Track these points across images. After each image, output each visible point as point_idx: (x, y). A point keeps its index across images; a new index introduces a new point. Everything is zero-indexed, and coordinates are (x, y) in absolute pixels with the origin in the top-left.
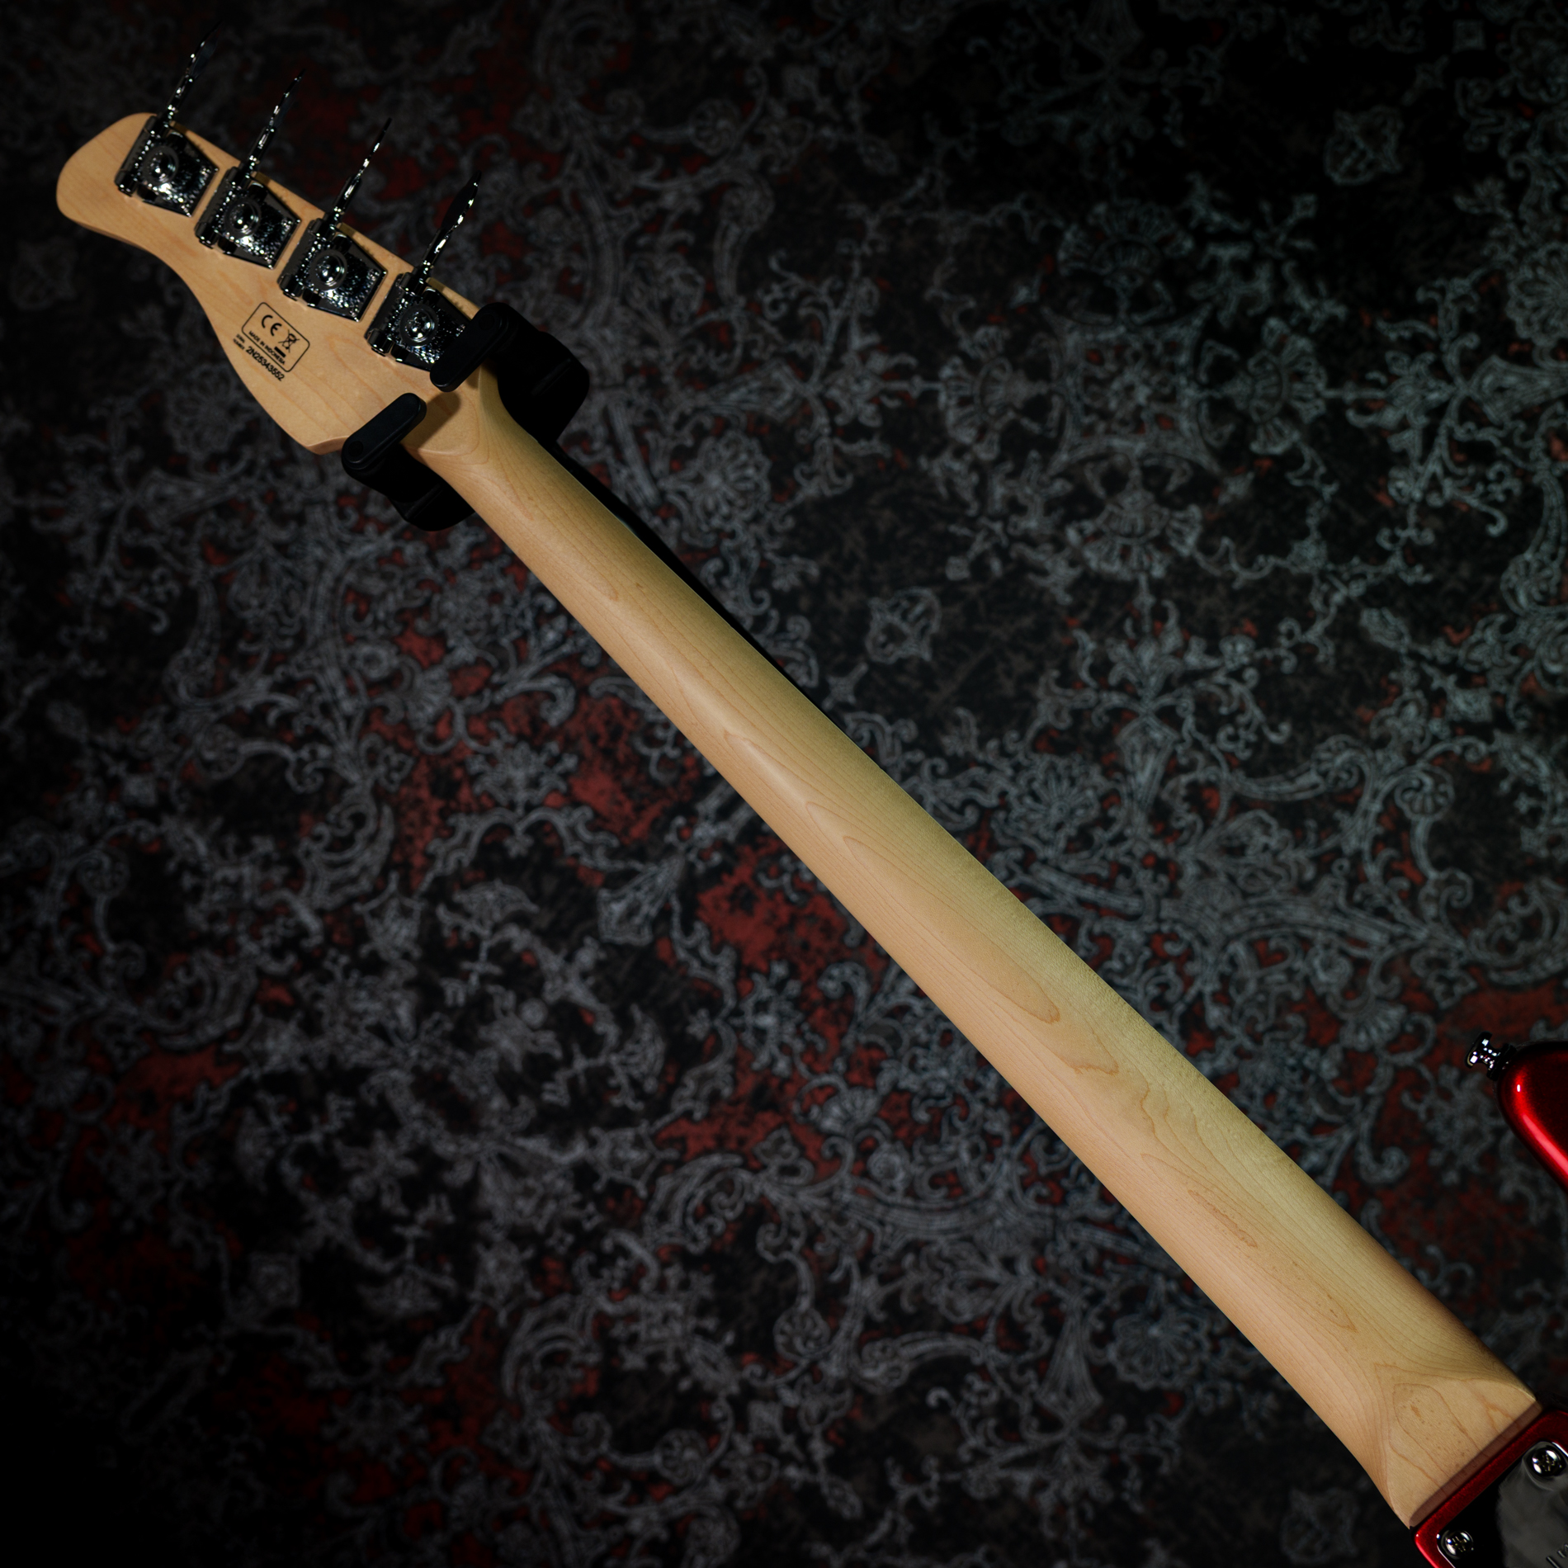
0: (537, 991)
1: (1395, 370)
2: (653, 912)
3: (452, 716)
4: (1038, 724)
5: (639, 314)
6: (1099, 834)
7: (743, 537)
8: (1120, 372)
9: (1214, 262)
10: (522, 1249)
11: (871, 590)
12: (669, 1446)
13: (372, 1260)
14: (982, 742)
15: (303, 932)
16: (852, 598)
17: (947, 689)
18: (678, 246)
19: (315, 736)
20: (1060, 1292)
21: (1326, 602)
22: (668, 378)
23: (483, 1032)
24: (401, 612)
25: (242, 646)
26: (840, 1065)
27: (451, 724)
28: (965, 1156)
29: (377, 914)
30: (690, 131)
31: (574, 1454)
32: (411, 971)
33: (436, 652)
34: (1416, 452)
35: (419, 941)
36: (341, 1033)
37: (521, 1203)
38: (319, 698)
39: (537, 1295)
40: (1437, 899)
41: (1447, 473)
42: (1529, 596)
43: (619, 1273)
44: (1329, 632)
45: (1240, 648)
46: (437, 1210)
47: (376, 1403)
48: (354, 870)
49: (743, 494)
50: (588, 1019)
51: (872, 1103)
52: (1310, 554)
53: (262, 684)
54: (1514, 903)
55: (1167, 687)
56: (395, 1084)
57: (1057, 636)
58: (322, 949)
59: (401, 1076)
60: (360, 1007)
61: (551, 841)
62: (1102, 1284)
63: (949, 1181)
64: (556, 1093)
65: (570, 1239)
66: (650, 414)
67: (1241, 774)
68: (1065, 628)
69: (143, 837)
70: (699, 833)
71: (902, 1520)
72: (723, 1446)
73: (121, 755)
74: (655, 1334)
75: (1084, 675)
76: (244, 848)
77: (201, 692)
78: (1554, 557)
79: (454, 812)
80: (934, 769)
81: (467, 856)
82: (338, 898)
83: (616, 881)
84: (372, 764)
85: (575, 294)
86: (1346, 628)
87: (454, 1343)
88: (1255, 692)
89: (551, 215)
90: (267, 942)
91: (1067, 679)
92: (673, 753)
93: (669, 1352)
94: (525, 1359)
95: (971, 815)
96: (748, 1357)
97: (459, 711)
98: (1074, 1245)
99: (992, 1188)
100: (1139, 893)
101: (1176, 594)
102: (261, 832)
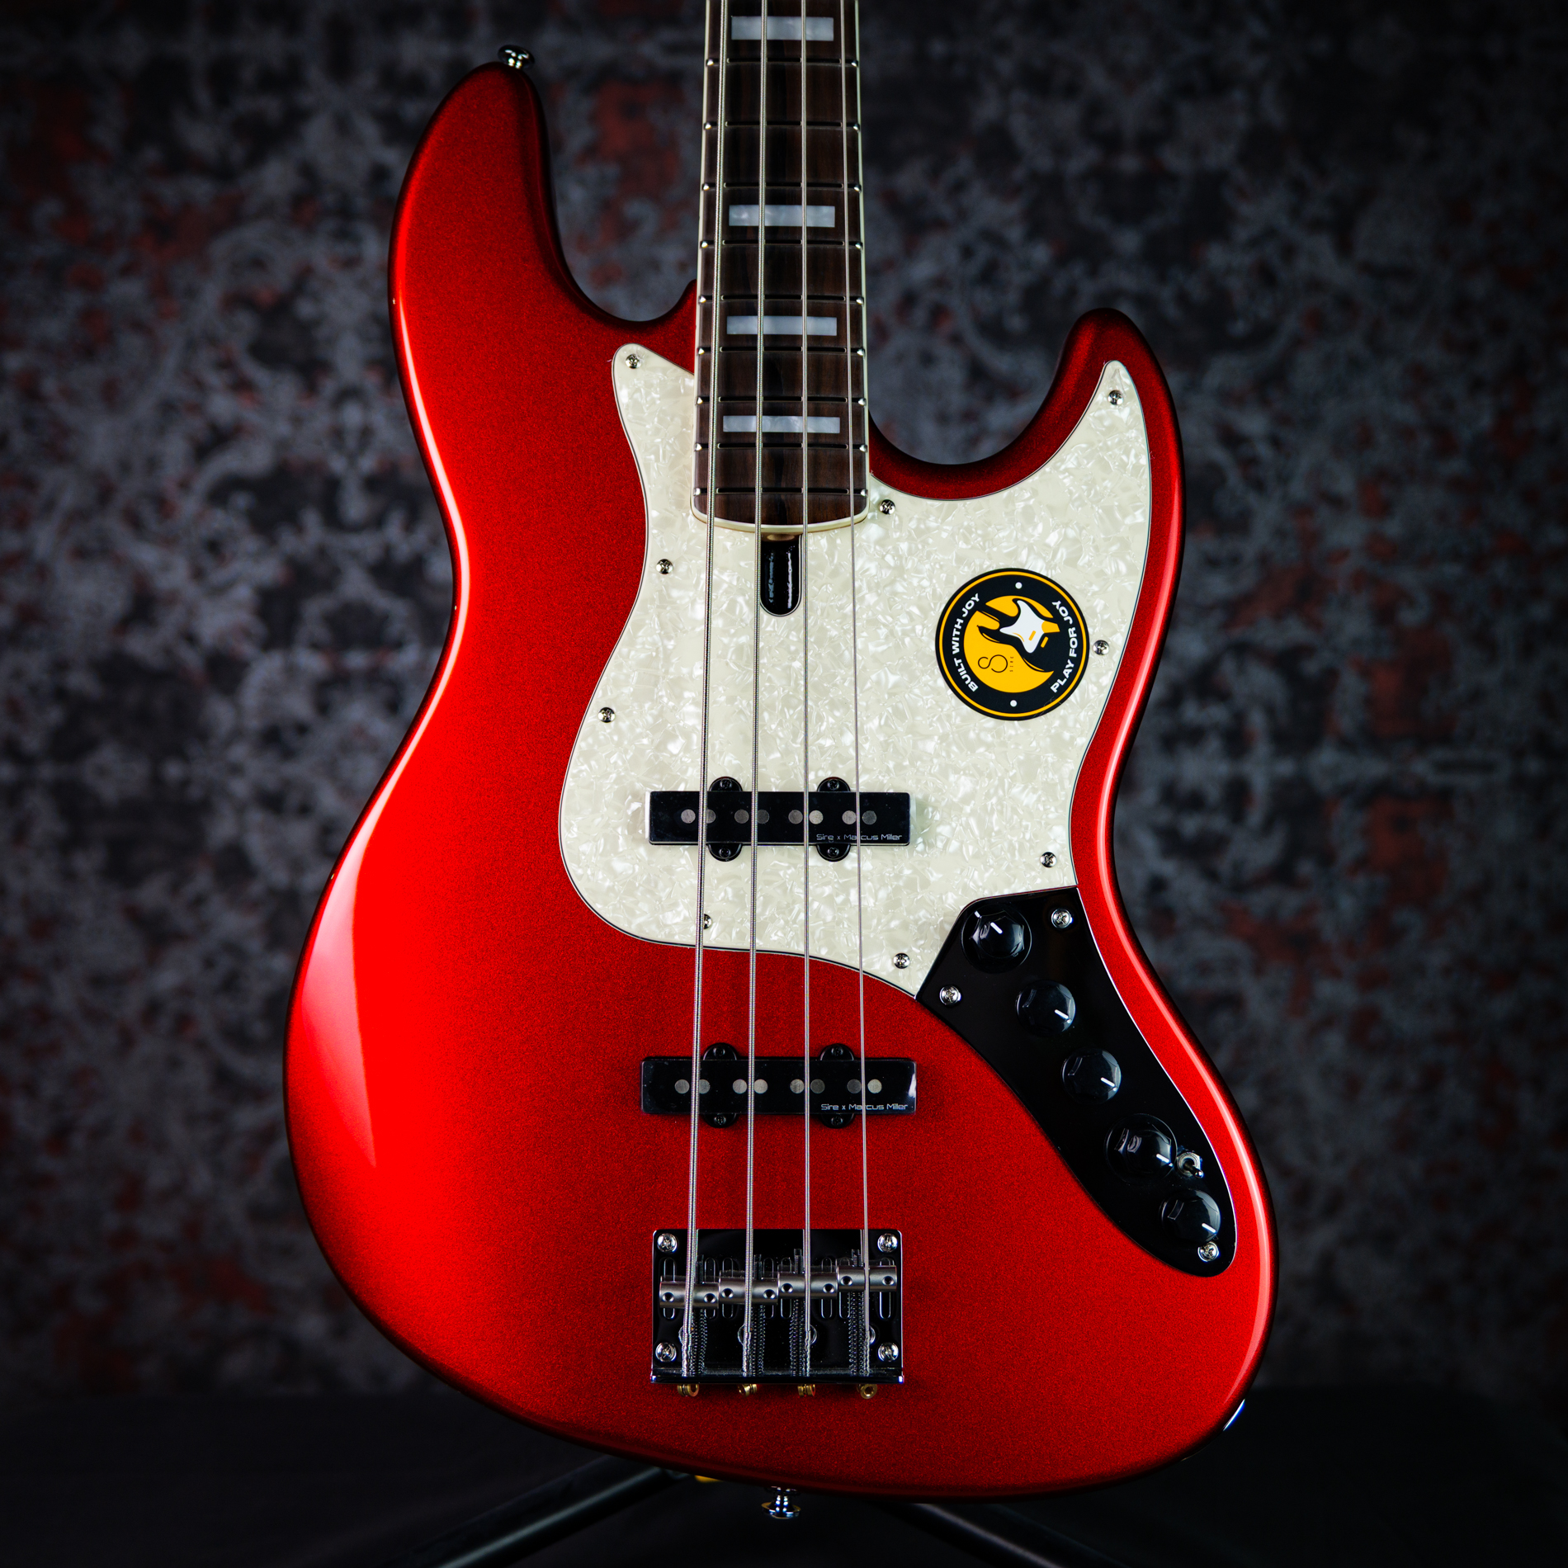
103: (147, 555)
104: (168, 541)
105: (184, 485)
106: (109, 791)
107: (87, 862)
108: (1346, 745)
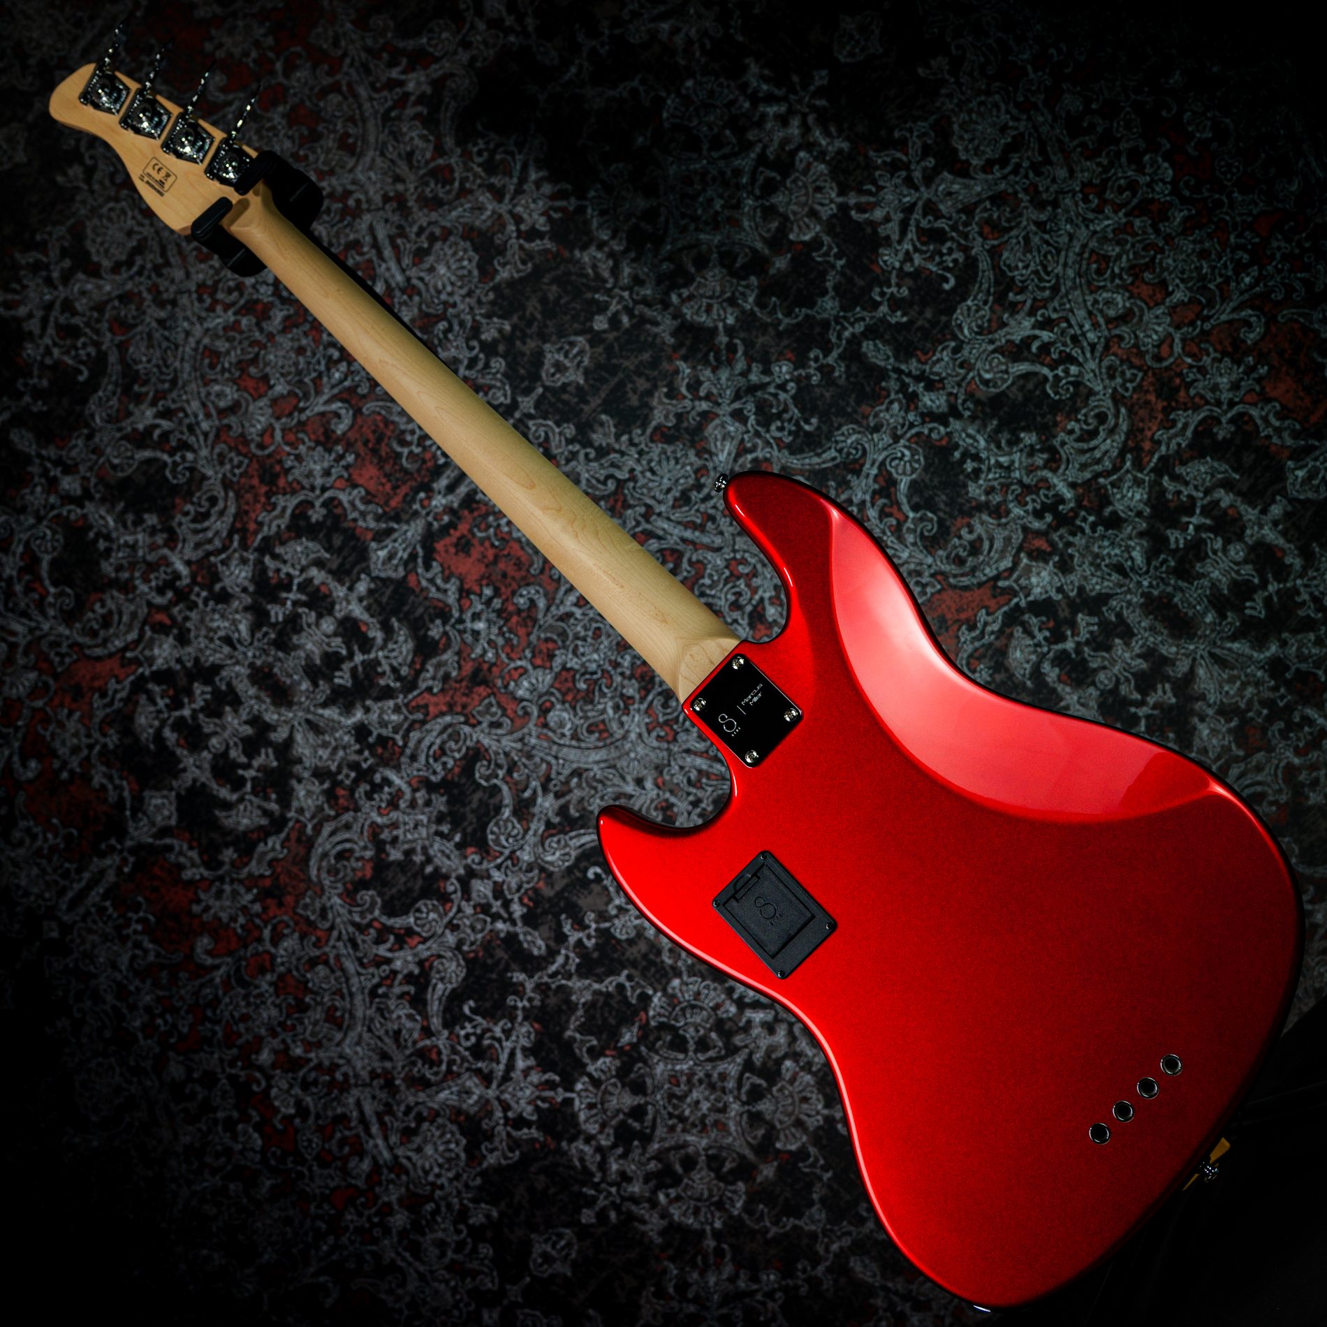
0: (330, 611)
1: (881, 183)
2: (405, 556)
3: (273, 430)
4: (654, 423)
5: (392, 161)
6: (694, 495)
7: (461, 307)
8: (704, 190)
9: (763, 116)
10: (322, 783)
11: (544, 338)
12: (419, 910)
13: (224, 793)
14: (618, 437)
15: (177, 576)
16: (532, 344)
17: (595, 402)
18: (417, 116)
19: (185, 446)
20: (673, 800)
21: (839, 337)
22: (411, 204)
23: (295, 639)
24: (240, 362)
25: (136, 388)
26: (528, 654)
27: (272, 436)
28: (610, 712)
29: (225, 563)
30: (424, 40)
31: (357, 919)
32: (248, 600)
33: (263, 388)
34: (895, 237)
35: (252, 580)
36: (203, 642)
37: (320, 752)
38: (187, 421)
39: (332, 813)
40: (914, 531)
41: (916, 250)
42: (970, 328)
43: (385, 797)
44: (841, 357)
45: (784, 369)
46: (266, 758)
47: (227, 888)
48: (210, 534)
49: (461, 278)
50: (364, 629)
51: (549, 678)
52: (829, 305)
53: (149, 413)
54: (964, 532)
55: (737, 396)
56: (238, 675)
57: (665, 366)
58: (190, 588)
59: (243, 670)
60: (215, 625)
61: (338, 511)
62: (700, 794)
63: (599, 728)
64: (343, 678)
65: (353, 775)
66: (400, 227)
67: (786, 452)
68: (670, 359)
69: (73, 517)
70: (434, 503)
71: (572, 955)
72: (454, 910)
73: (58, 462)
74: (409, 836)
75: (684, 390)
76: (139, 522)
77: (110, 420)
78: (985, 303)
79: (275, 494)
80: (587, 455)
81: (284, 522)
82: (200, 553)
83: (381, 536)
84: (222, 463)
85: (351, 150)
86: (853, 354)
87: (278, 847)
88: (793, 398)
89: (335, 98)
90: (153, 584)
91: (673, 394)
92: (417, 450)
93: (419, 849)
94: (325, 855)
95: (611, 485)
96: (470, 850)
97: (277, 426)
98: (682, 768)
99: (628, 732)
100: (721, 533)
101: (742, 335)
102: (149, 511)
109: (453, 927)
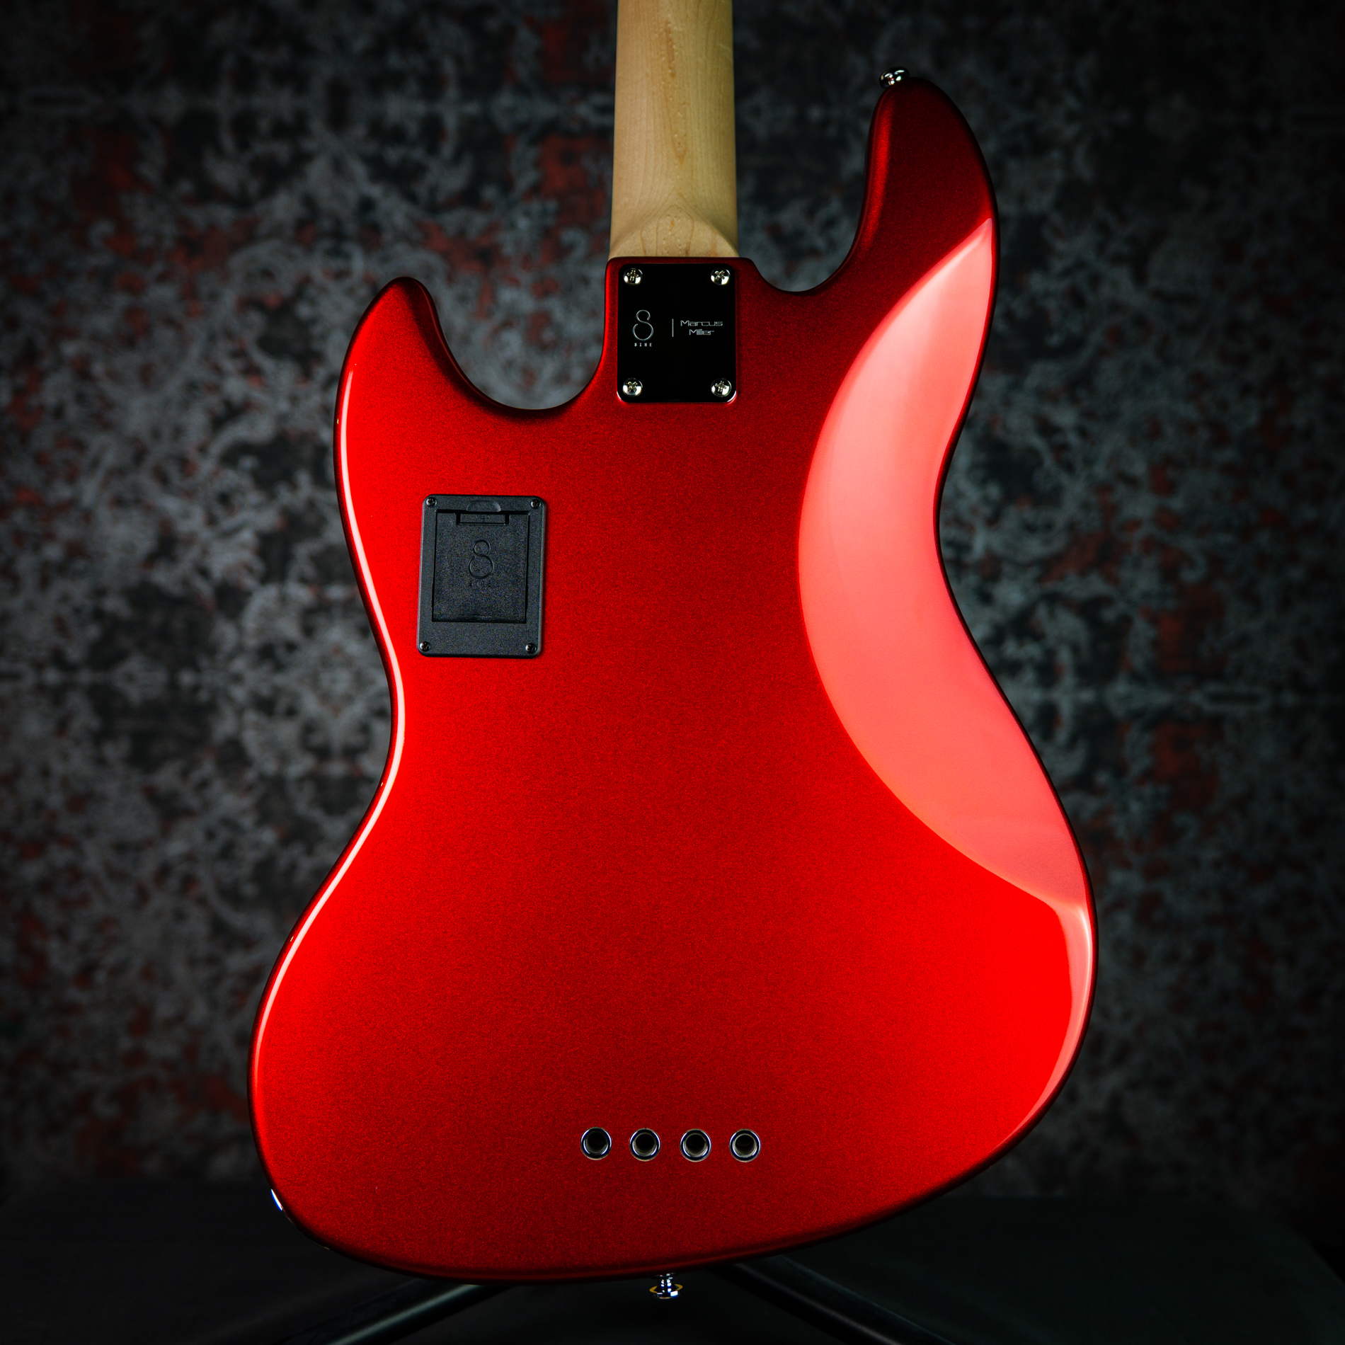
0: (432, 100)
2: (521, 120)
4: (778, 218)
9: (1061, 100)
10: (304, 209)
12: (281, 364)
13: (228, 142)
23: (387, 93)
32: (383, 29)
34: (1055, 273)
35: (399, 19)
43: (337, 265)
46: (282, 151)
47: (162, 209)
50: (443, 137)
51: (531, 308)
56: (322, 72)
57: (824, 189)
61: (509, 40)
64: (393, 155)
65: (331, 227)
68: (832, 189)
70: (580, 107)
72: (306, 390)
75: (820, 218)
83: (521, 90)
92: (604, 61)
93: (325, 323)
94: (254, 261)
103: (171, 505)
104: (189, 494)
105: (203, 449)
106: (134, 694)
107: (115, 751)
108: (1136, 678)
109: (294, 400)
